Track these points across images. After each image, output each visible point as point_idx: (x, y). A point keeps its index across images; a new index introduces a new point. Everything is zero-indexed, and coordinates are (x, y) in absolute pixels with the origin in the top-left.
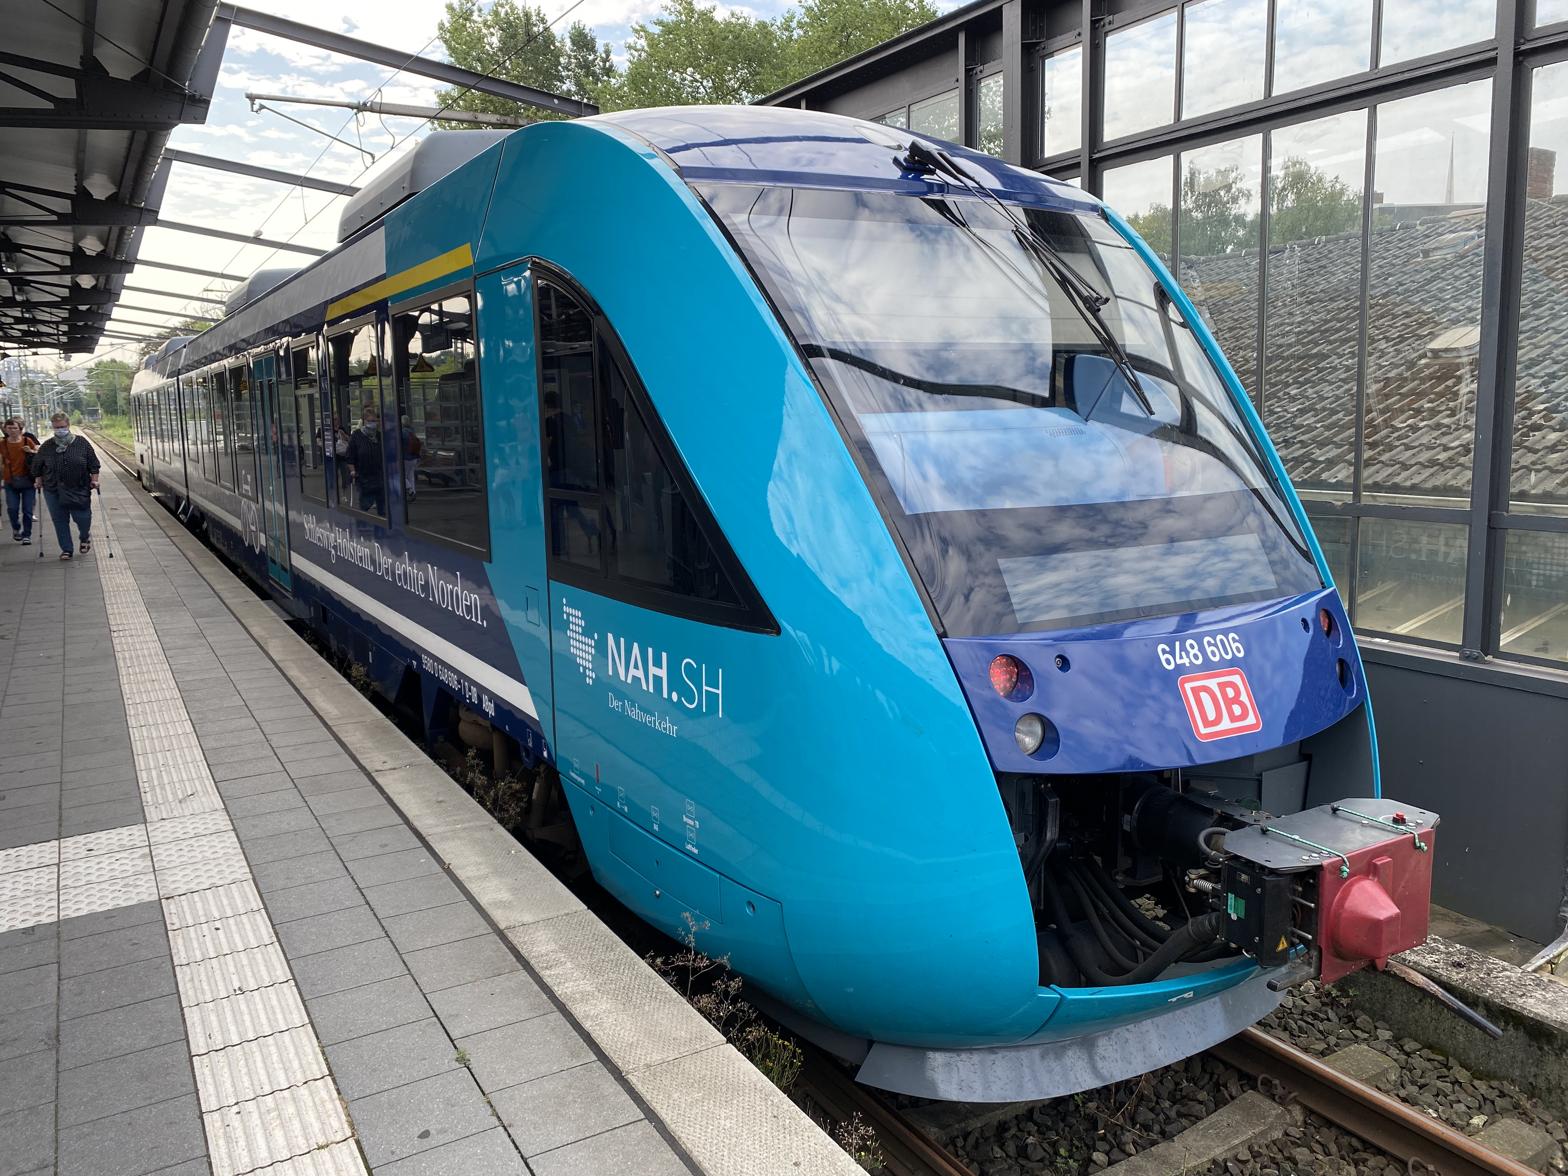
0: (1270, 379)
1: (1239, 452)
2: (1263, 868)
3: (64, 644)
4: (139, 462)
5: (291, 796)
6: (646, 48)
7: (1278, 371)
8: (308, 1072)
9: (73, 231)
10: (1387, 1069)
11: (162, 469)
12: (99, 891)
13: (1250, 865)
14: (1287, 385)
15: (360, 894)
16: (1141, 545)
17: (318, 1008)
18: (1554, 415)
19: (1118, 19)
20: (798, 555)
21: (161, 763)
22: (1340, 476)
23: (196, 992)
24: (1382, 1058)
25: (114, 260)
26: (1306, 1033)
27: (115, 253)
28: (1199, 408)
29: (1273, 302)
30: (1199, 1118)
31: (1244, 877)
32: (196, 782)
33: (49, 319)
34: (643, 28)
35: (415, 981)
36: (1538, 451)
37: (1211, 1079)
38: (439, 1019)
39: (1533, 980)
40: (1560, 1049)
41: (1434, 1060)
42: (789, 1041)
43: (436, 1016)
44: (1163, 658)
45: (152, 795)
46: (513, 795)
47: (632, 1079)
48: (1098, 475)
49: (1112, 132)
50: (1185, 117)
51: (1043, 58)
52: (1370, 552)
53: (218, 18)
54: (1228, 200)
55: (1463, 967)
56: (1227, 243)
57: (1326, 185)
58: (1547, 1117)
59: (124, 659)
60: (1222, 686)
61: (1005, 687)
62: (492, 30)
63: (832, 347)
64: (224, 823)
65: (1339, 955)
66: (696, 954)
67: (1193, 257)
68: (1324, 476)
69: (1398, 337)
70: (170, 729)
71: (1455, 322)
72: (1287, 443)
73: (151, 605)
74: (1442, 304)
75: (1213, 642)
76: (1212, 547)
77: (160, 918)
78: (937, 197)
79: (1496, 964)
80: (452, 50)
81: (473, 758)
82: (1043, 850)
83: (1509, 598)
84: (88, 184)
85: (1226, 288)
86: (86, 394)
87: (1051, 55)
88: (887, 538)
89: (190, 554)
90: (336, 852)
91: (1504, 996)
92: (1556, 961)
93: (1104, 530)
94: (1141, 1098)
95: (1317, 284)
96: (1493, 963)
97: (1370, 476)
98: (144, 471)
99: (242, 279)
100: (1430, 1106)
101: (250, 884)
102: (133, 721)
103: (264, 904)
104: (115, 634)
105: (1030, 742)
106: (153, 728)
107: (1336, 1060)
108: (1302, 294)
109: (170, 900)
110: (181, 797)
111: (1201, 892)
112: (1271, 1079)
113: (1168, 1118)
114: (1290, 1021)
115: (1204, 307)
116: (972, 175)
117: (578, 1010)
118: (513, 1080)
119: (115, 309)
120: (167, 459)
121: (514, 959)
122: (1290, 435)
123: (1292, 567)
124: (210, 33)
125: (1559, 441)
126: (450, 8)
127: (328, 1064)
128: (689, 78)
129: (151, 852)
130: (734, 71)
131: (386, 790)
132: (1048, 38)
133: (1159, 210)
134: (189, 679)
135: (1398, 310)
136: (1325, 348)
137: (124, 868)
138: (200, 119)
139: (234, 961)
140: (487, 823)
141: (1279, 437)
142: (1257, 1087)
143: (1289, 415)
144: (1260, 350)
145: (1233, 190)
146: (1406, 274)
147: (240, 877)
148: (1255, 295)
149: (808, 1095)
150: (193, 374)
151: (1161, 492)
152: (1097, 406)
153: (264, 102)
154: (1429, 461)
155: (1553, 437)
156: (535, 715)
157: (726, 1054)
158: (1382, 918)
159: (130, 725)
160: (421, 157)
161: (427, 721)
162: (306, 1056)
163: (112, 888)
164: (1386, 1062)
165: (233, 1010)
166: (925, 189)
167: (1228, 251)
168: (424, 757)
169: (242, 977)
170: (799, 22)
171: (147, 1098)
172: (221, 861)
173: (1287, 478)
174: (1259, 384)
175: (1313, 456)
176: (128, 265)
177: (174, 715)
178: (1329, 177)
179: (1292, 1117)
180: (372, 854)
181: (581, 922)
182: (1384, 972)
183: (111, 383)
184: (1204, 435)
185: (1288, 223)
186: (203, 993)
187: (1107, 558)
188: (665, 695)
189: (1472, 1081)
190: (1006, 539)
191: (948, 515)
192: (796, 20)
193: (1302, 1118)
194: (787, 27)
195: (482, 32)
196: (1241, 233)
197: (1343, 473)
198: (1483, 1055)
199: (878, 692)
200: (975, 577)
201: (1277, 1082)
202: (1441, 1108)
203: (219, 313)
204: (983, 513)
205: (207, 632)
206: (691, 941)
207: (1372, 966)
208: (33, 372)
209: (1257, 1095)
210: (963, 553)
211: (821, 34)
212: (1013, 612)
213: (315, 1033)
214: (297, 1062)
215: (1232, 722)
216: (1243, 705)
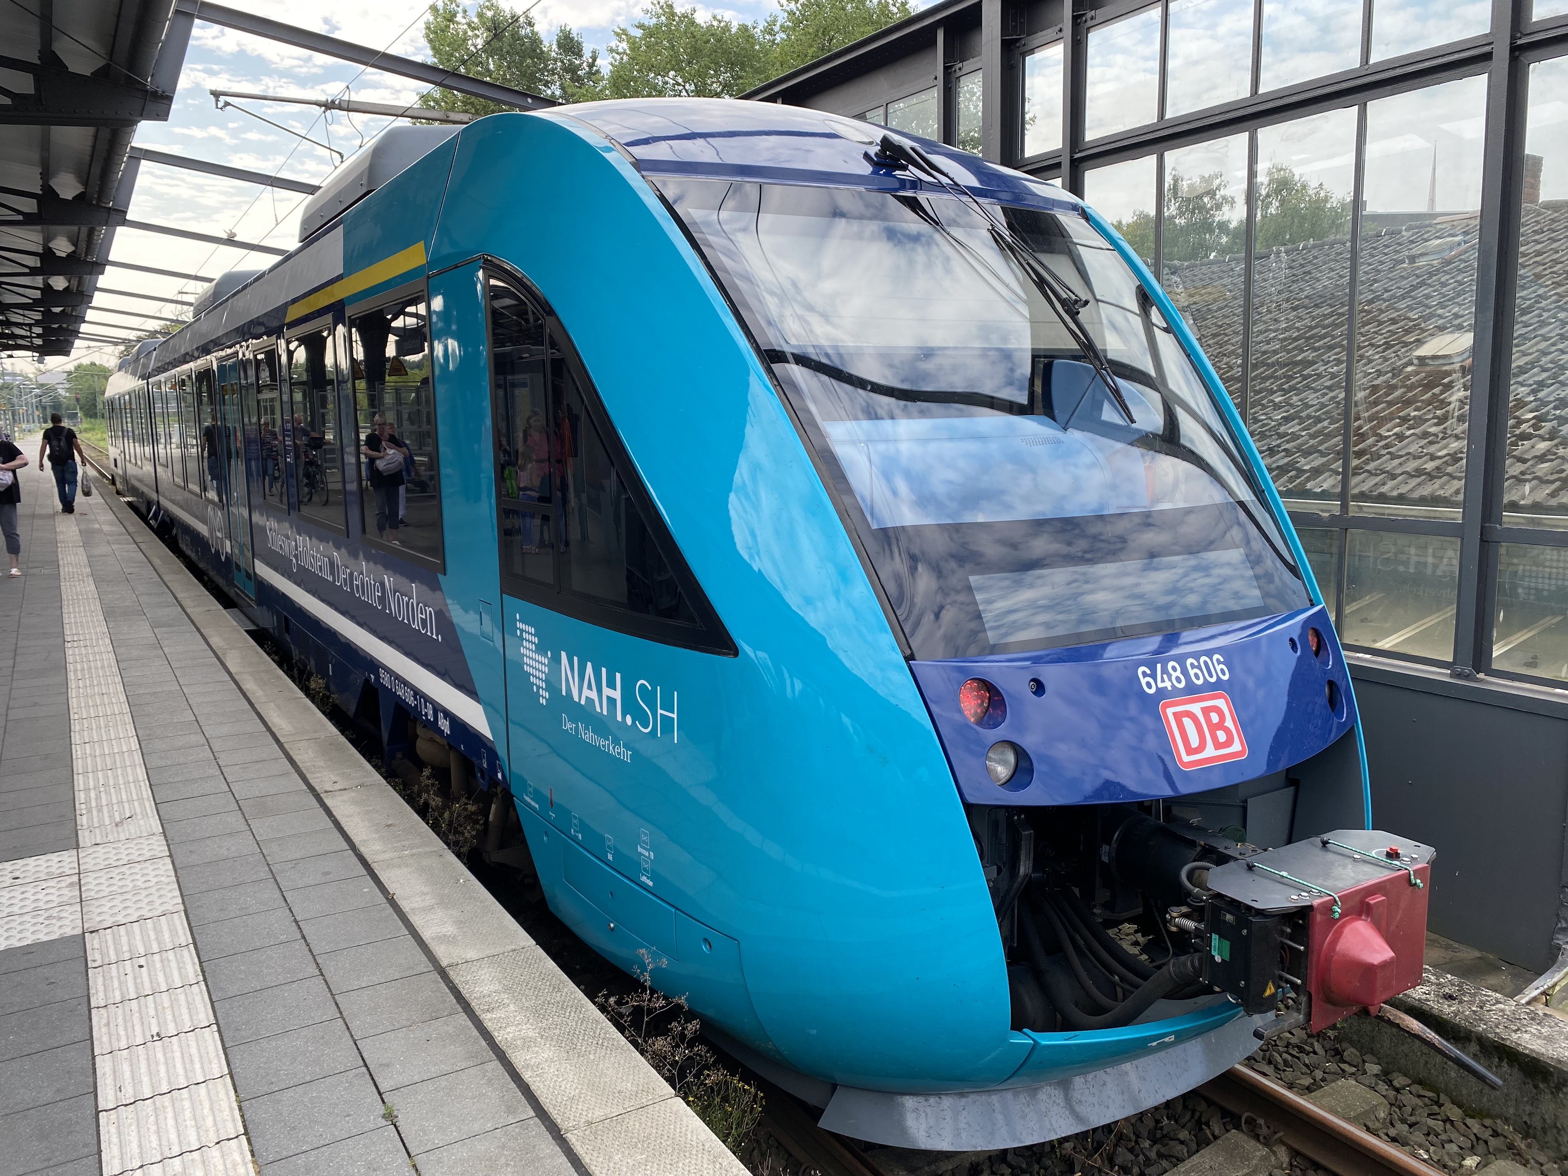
0: (1255, 386)
1: (1222, 462)
2: (1249, 908)
3: (15, 655)
4: (112, 466)
5: (234, 819)
6: (628, 52)
7: (1262, 378)
8: (221, 1131)
9: (42, 231)
10: (1376, 1106)
11: (134, 473)
12: (20, 924)
13: (1235, 905)
14: (1273, 392)
15: (296, 927)
16: (1121, 561)
17: (239, 1057)
18: (1543, 424)
19: (1101, 14)
20: (759, 570)
21: (101, 783)
22: (1325, 486)
23: (110, 1038)
24: (1370, 1094)
25: (85, 261)
26: (1292, 1067)
27: (86, 255)
28: (1182, 416)
29: (1257, 308)
30: (1181, 1160)
31: (1229, 917)
32: (136, 803)
33: (22, 321)
34: (624, 32)
35: (347, 1025)
36: (1528, 460)
37: (1192, 1116)
38: (368, 1069)
39: (1527, 1013)
40: (1555, 1088)
41: (1425, 1096)
42: (750, 1085)
43: (366, 1065)
44: (1143, 681)
45: (88, 819)
46: (468, 817)
47: (571, 1138)
48: (1077, 488)
49: (1092, 133)
50: (1169, 115)
51: (1024, 55)
52: (1357, 563)
53: (177, 12)
54: (1212, 207)
55: (1455, 999)
56: (1209, 249)
57: (1310, 192)
58: (1542, 1159)
59: (76, 671)
60: (1206, 711)
61: (976, 713)
62: (476, 32)
63: (795, 351)
64: (159, 847)
65: (1329, 1000)
66: (652, 994)
67: (1176, 262)
68: (1309, 486)
69: (1383, 344)
70: (115, 746)
71: (1441, 329)
72: (1271, 452)
73: (109, 614)
74: (1428, 311)
75: (1196, 664)
76: (1193, 562)
77: (82, 954)
78: (909, 194)
79: (1488, 996)
80: (436, 51)
81: (428, 778)
82: (1016, 885)
83: (1502, 614)
84: (55, 183)
85: (1210, 293)
86: (65, 398)
87: (1032, 51)
88: (852, 554)
89: (157, 562)
90: (276, 880)
91: (1498, 1031)
92: (1551, 992)
93: (1082, 545)
94: (1121, 1137)
95: (1302, 290)
96: (1485, 995)
97: (1357, 485)
98: (117, 474)
99: (210, 280)
100: (1421, 1146)
101: (180, 917)
102: (78, 737)
103: (193, 938)
104: (69, 645)
105: (1002, 771)
106: (97, 745)
107: (1323, 1097)
108: (1287, 300)
109: (94, 934)
110: (118, 819)
111: (1183, 931)
112: (1255, 1117)
113: (1147, 1159)
114: (1274, 1053)
115: (1187, 313)
116: (945, 171)
117: (518, 1059)
118: (442, 1140)
119: (89, 311)
120: (139, 463)
121: (454, 1001)
122: (1274, 443)
123: (1277, 580)
124: (170, 28)
125: (1549, 451)
126: (434, 8)
127: (244, 1122)
128: (672, 82)
129: (80, 880)
130: (717, 74)
131: (334, 813)
132: (1028, 35)
133: (1143, 217)
134: (141, 692)
135: (1383, 317)
136: (1311, 355)
137: (50, 898)
138: (163, 115)
139: (155, 1003)
140: (436, 849)
141: (1264, 444)
142: (1240, 1126)
143: (1273, 423)
144: (1245, 357)
145: (1217, 197)
146: (1392, 280)
147: (171, 908)
148: (1241, 301)
149: (771, 1136)
150: (162, 377)
151: (1142, 504)
152: (1075, 414)
153: (229, 99)
154: (1417, 470)
155: (1543, 446)
156: (488, 734)
157: (674, 1109)
158: (1376, 963)
159: (73, 741)
160: (379, 153)
161: (385, 736)
162: (221, 1111)
163: (34, 921)
164: (1375, 1099)
165: (148, 1059)
166: (897, 186)
167: (1212, 257)
168: (377, 777)
169: (161, 1021)
170: (782, 26)
171: (45, 1160)
172: (153, 890)
173: (1274, 487)
174: (1243, 391)
175: (1298, 465)
176: (99, 267)
177: (120, 731)
178: (1313, 184)
179: (1277, 1158)
180: (313, 883)
181: (528, 958)
182: (1377, 1017)
183: (90, 386)
184: (1188, 445)
185: (1271, 230)
186: (118, 1040)
187: (1084, 574)
188: (619, 718)
189: (1464, 1119)
190: (981, 555)
191: (918, 529)
192: (778, 24)
193: (1287, 1160)
194: (769, 30)
195: (465, 33)
196: (1224, 240)
197: (1328, 482)
198: (1475, 1092)
199: (843, 715)
200: (946, 594)
201: (1261, 1121)
202: (1432, 1149)
203: (188, 315)
204: (957, 528)
205: (164, 643)
206: (647, 979)
207: (1365, 1012)
208: (9, 374)
209: (1241, 1135)
210: (934, 570)
211: (803, 38)
212: (985, 631)
213: (234, 1085)
214: (211, 1118)
215: (1216, 749)
216: (1227, 731)
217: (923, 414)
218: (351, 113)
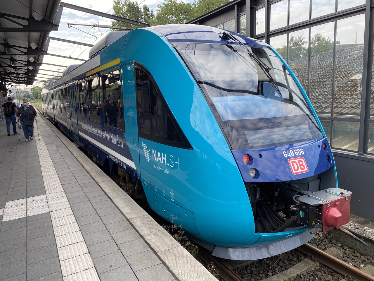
0: (311, 87)
2: (309, 205)
3: (27, 153)
4: (43, 110)
5: (79, 188)
6: (161, 10)
7: (313, 85)
8: (84, 252)
9: (28, 56)
11: (49, 112)
12: (36, 210)
13: (305, 204)
14: (315, 89)
15: (95, 211)
17: (86, 237)
19: (274, 1)
20: (197, 131)
21: (49, 181)
23: (58, 233)
24: (339, 251)
25: (37, 63)
26: (320, 245)
27: (37, 61)
28: (293, 95)
29: (312, 69)
30: (294, 265)
31: (304, 207)
32: (57, 185)
33: (22, 77)
34: (160, 5)
35: (108, 231)
37: (297, 255)
38: (114, 240)
41: (351, 251)
42: (196, 246)
44: (284, 155)
45: (47, 188)
46: (131, 188)
47: (159, 254)
48: (269, 111)
49: (272, 28)
50: (290, 24)
51: (256, 11)
52: (336, 129)
53: (60, 6)
54: (301, 44)
55: (358, 229)
56: (301, 54)
57: (326, 40)
59: (41, 156)
60: (299, 161)
61: (247, 162)
62: (124, 7)
63: (205, 81)
64: (64, 194)
65: (327, 226)
66: (174, 225)
67: (293, 58)
68: (324, 111)
69: (343, 77)
70: (51, 172)
71: (357, 73)
72: (315, 103)
73: (46, 144)
74: (354, 68)
75: (297, 151)
76: (297, 128)
77: (50, 216)
78: (230, 45)
79: (367, 228)
80: (116, 12)
81: (121, 179)
82: (256, 200)
83: (370, 140)
84: (31, 45)
85: (301, 65)
86: (31, 94)
87: (257, 10)
89: (55, 132)
90: (90, 201)
91: (368, 236)
93: (271, 124)
94: (280, 260)
95: (323, 64)
97: (336, 111)
98: (44, 112)
99: (67, 67)
100: (350, 262)
101: (70, 209)
102: (43, 171)
103: (73, 213)
104: (38, 151)
105: (253, 175)
106: (47, 172)
107: (327, 251)
108: (319, 67)
109: (52, 212)
110: (54, 188)
111: (294, 210)
112: (311, 255)
113: (286, 265)
114: (316, 242)
115: (295, 70)
116: (238, 40)
117: (146, 238)
118: (131, 254)
119: (37, 74)
120: (50, 109)
121: (131, 226)
122: (316, 101)
123: (316, 133)
124: (59, 9)
126: (115, 2)
127: (88, 250)
128: (171, 17)
129: (47, 201)
130: (182, 15)
131: (101, 187)
132: (257, 6)
133: (284, 47)
134: (56, 161)
135: (343, 70)
136: (325, 80)
137: (41, 205)
138: (57, 29)
139: (67, 226)
140: (125, 194)
141: (313, 101)
142: (308, 257)
143: (316, 96)
144: (308, 80)
145: (302, 42)
146: (345, 61)
147: (68, 207)
148: (307, 67)
149: (200, 259)
150: (55, 89)
151: (284, 115)
152: (268, 95)
153: (71, 25)
154: (351, 107)
156: (136, 169)
157: (181, 248)
158: (337, 217)
160: (108, 37)
161: (111, 171)
162: (83, 248)
163: (39, 209)
164: (339, 252)
165: (66, 238)
166: (227, 43)
167: (301, 56)
168: (110, 179)
169: (68, 230)
171: (47, 258)
172: (63, 203)
173: (315, 111)
174: (308, 89)
175: (322, 106)
176: (40, 64)
177: (52, 169)
178: (326, 38)
179: (316, 265)
180: (98, 202)
181: (147, 217)
182: (338, 230)
183: (36, 92)
184: (295, 101)
185: (316, 49)
186: (60, 234)
187: (271, 131)
188: (166, 164)
189: (361, 256)
190: (247, 127)
191: (233, 121)
192: (196, 3)
193: (319, 265)
194: (194, 4)
195: (122, 7)
196: (304, 52)
197: (329, 110)
198: (363, 250)
199: (216, 163)
200: (239, 136)
201: (313, 256)
202: (353, 263)
203: (61, 75)
204: (241, 121)
205: (59, 150)
206: (173, 222)
207: (335, 228)
208: (19, 89)
209: (308, 259)
210: (236, 130)
211: (202, 6)
212: (248, 144)
213: (85, 243)
214: (81, 249)
215: (301, 170)
216: (304, 166)
217: (233, 95)
218: (99, 28)
